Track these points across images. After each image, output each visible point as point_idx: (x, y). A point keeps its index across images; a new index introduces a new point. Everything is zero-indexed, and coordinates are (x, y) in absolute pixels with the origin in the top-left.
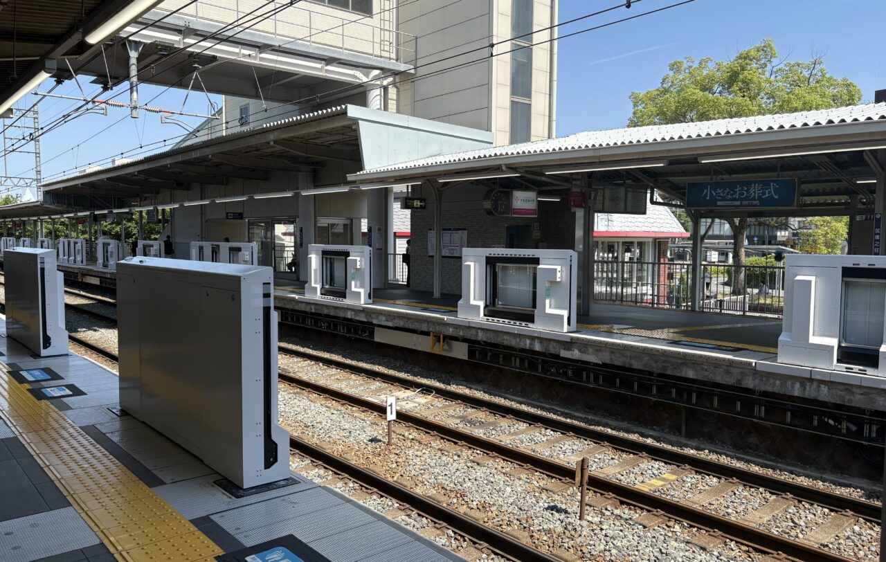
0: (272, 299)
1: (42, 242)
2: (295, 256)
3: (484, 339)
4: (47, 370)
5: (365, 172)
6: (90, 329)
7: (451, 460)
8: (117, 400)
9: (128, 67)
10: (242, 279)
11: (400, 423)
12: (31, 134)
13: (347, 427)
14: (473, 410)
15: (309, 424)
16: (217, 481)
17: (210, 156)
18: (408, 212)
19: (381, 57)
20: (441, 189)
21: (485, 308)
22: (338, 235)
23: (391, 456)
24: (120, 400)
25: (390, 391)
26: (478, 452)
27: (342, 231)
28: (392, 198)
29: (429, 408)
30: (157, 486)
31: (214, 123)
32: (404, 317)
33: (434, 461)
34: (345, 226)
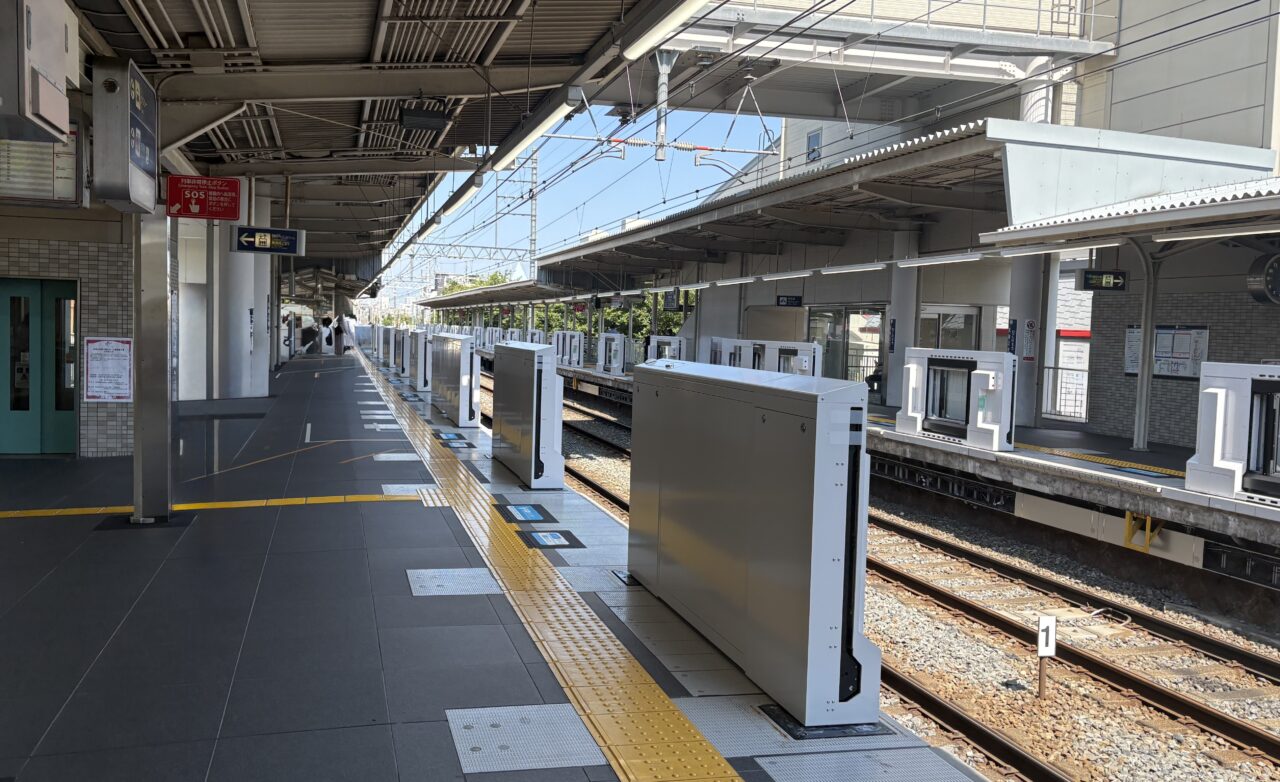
0: (864, 434)
1: (533, 334)
2: (880, 365)
3: (1241, 534)
4: (538, 508)
5: (1012, 228)
6: (585, 456)
7: (1164, 746)
8: (625, 561)
9: (655, 87)
10: (819, 400)
11: (1060, 663)
12: (531, 190)
13: (963, 653)
14: (1211, 663)
15: (898, 639)
16: (766, 706)
17: (759, 212)
18: (1089, 295)
19: (1052, 33)
20: (1159, 255)
21: (1244, 476)
22: (955, 333)
23: (1043, 718)
24: (629, 562)
25: (1042, 605)
26: (1221, 741)
27: (962, 326)
28: (1055, 271)
29: (1117, 646)
30: (679, 697)
31: (767, 162)
32: (1074, 479)
33: (1129, 742)
34: (968, 318)
